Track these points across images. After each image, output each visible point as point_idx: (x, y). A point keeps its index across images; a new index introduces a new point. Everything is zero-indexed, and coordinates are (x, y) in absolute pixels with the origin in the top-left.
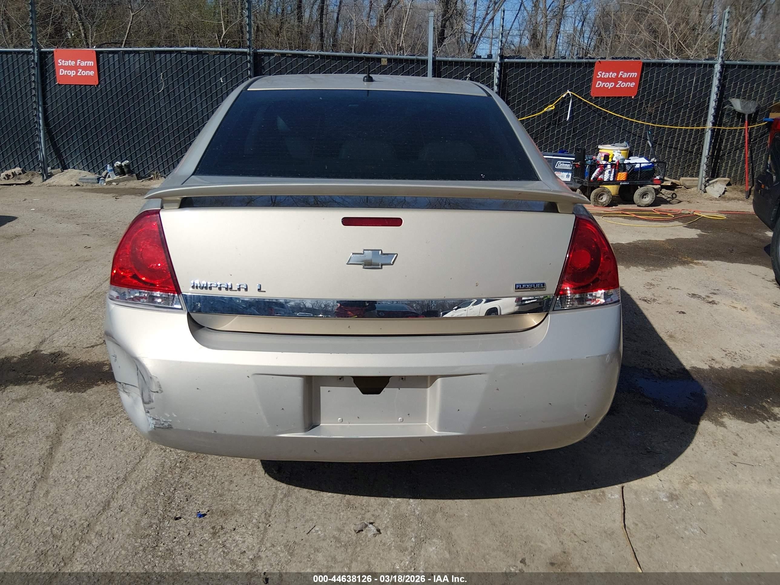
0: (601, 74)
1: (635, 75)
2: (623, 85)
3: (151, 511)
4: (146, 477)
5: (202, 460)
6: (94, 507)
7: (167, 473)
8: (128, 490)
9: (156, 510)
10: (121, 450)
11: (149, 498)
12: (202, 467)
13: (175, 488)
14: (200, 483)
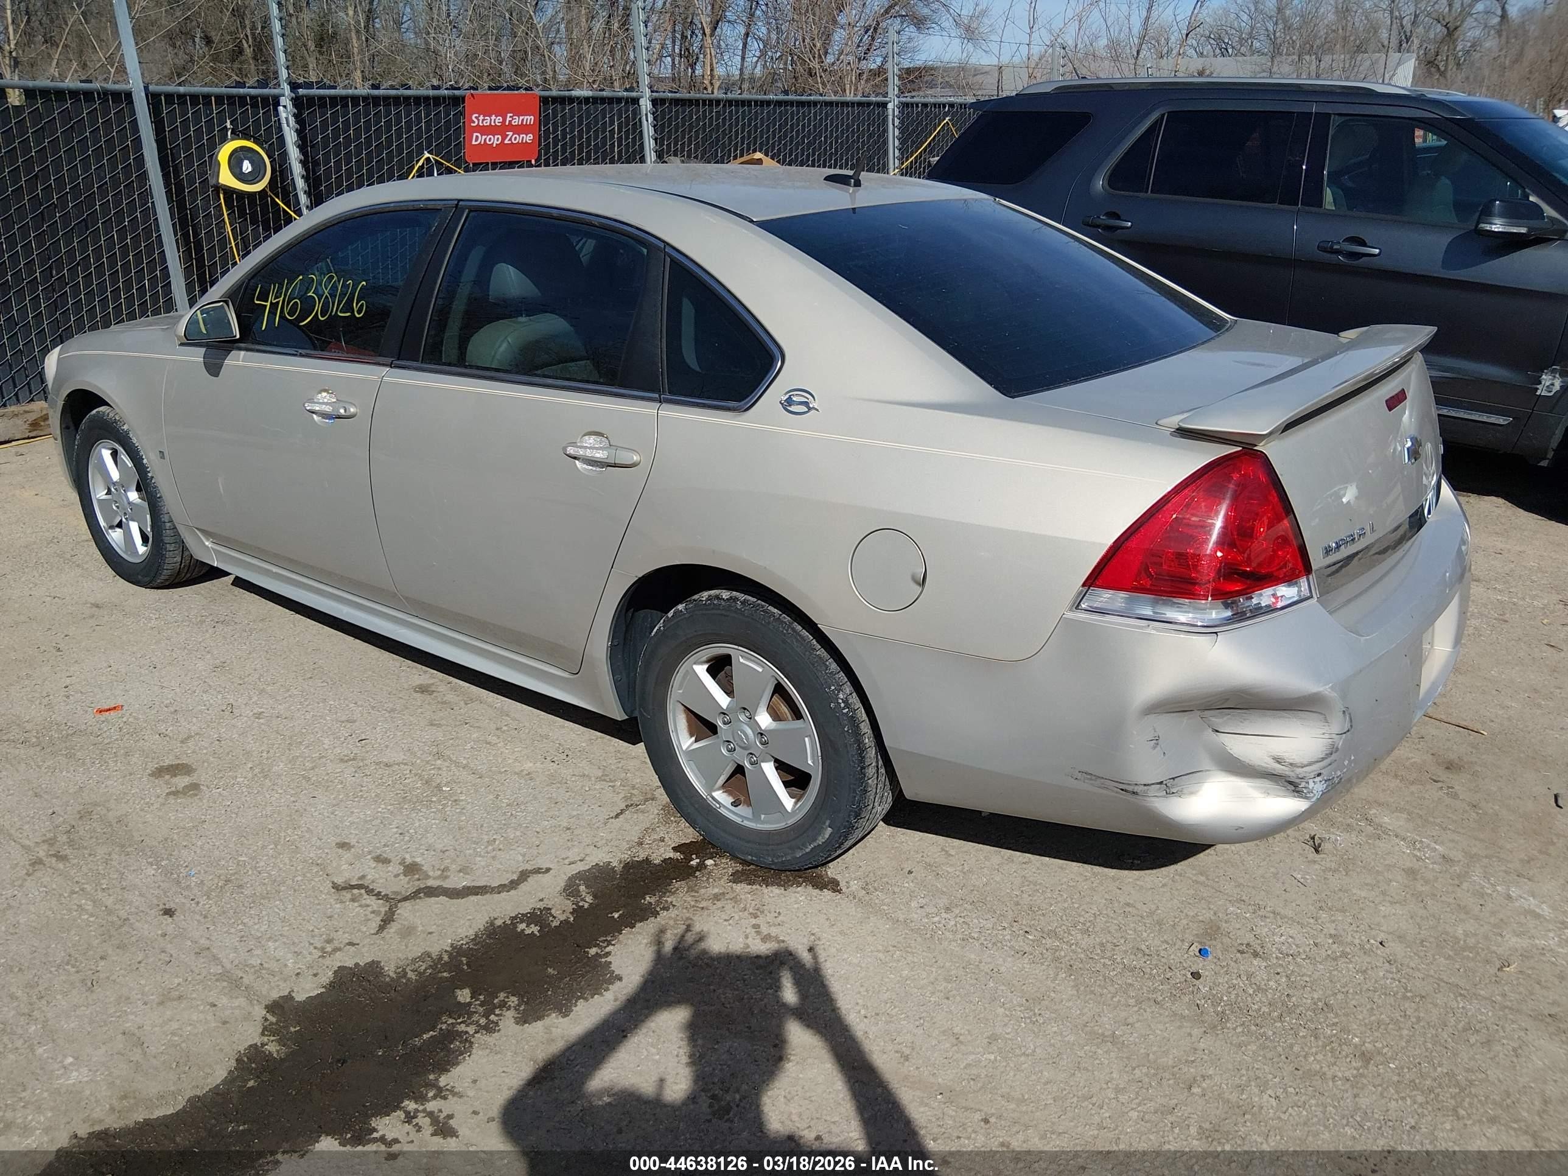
0: (477, 120)
1: (529, 119)
2: (516, 138)
3: (1154, 996)
4: (1044, 977)
5: (1040, 912)
6: (1100, 1051)
7: (1049, 954)
8: (1070, 1004)
9: (1155, 990)
10: (925, 981)
11: (1112, 989)
12: (1061, 918)
13: (1103, 958)
14: (1109, 932)
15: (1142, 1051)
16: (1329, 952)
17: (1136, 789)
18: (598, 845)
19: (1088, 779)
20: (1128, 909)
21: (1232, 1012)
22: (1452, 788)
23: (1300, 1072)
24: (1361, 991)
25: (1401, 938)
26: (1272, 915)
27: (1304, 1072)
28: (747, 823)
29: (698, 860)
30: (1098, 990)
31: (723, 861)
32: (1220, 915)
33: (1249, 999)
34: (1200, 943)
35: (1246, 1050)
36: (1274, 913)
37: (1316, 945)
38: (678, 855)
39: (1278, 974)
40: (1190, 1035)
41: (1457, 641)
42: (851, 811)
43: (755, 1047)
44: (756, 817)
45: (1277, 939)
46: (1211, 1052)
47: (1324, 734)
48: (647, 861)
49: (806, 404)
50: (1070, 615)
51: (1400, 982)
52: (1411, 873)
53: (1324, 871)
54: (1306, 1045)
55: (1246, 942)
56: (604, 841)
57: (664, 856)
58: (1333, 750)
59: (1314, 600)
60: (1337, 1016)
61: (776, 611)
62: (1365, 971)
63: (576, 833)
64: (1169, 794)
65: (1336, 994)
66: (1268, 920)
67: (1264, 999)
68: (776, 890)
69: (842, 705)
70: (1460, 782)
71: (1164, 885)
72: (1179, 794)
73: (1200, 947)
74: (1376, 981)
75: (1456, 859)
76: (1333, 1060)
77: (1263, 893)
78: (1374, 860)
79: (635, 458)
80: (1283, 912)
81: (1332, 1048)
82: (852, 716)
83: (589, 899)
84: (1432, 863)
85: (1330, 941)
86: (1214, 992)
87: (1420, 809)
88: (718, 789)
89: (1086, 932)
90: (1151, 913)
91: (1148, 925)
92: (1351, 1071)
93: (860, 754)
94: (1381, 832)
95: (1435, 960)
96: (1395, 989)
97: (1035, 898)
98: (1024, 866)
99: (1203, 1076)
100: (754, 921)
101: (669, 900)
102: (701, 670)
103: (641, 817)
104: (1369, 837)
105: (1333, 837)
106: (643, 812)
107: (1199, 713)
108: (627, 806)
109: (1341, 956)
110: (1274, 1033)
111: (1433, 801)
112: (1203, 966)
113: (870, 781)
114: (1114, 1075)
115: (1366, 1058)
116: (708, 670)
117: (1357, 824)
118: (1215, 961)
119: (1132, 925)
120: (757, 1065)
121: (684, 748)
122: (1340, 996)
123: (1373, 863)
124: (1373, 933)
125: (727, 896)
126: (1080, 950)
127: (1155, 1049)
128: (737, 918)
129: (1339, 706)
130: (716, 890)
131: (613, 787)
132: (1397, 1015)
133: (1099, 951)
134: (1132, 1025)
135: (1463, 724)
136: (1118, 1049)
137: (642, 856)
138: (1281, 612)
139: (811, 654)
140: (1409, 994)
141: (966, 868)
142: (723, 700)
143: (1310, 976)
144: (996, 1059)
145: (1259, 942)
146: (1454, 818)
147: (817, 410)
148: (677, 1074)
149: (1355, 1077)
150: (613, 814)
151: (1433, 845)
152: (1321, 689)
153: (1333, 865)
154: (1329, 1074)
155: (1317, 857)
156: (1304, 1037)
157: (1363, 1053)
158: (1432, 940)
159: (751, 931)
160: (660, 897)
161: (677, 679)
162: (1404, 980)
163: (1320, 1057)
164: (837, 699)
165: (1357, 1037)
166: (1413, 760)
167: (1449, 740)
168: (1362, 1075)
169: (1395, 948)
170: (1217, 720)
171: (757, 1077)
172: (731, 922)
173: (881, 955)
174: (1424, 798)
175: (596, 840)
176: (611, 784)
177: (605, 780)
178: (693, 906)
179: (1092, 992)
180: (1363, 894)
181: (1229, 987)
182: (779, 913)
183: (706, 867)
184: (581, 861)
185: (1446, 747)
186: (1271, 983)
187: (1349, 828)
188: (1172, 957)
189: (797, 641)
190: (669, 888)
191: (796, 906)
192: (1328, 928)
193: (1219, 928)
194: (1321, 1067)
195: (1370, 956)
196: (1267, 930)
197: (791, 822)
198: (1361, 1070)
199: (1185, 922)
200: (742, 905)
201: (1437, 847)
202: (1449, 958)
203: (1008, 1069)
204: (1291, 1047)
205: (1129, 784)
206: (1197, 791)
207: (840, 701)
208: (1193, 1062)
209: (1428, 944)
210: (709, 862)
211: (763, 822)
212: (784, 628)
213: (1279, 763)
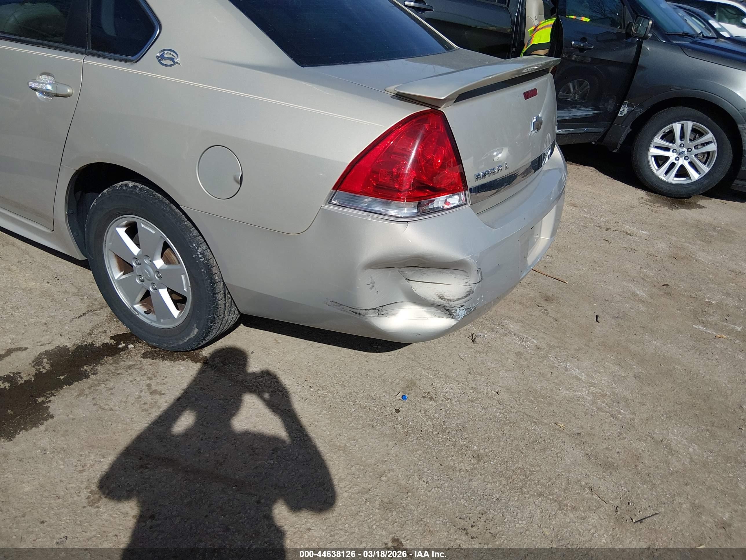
3: (372, 423)
4: (314, 413)
5: (321, 375)
6: (335, 456)
7: (320, 399)
8: (325, 428)
9: (373, 420)
10: (244, 417)
11: (350, 419)
12: (332, 378)
13: (350, 401)
14: (356, 386)
15: (359, 455)
16: (470, 397)
17: (361, 312)
18: (63, 334)
19: (335, 305)
20: (369, 373)
21: (413, 432)
22: (547, 310)
23: (443, 467)
24: (483, 419)
25: (508, 390)
26: (444, 376)
27: (445, 467)
28: (154, 324)
29: (124, 345)
30: (342, 420)
31: (140, 345)
32: (417, 376)
33: (423, 424)
34: (403, 392)
35: (415, 454)
36: (445, 375)
37: (464, 393)
38: (113, 342)
39: (441, 409)
40: (387, 445)
41: (554, 233)
42: (208, 319)
43: (127, 460)
44: (158, 321)
45: (444, 390)
46: (397, 455)
47: (466, 283)
48: (92, 345)
49: (172, 59)
50: (325, 207)
51: (504, 414)
52: (519, 354)
53: (475, 353)
54: (449, 451)
55: (427, 392)
56: (67, 332)
57: (103, 341)
58: (470, 292)
59: (468, 206)
60: (468, 433)
61: (160, 196)
62: (486, 408)
63: (50, 326)
64: (380, 315)
65: (469, 421)
66: (441, 379)
67: (431, 424)
68: (167, 363)
69: (200, 256)
70: (551, 308)
71: (392, 360)
72: (386, 315)
73: (403, 394)
74: (491, 414)
75: (543, 348)
76: (461, 459)
77: (442, 364)
78: (502, 347)
79: (69, 91)
80: (450, 375)
81: (462, 453)
82: (207, 263)
83: (47, 367)
84: (531, 350)
85: (471, 391)
86: (405, 420)
87: (529, 321)
88: (138, 303)
89: (343, 386)
90: (381, 375)
91: (378, 382)
92: (470, 466)
93: (212, 286)
94: (508, 332)
95: (523, 402)
96: (501, 418)
97: (320, 367)
98: (318, 349)
99: (389, 470)
100: (148, 382)
101: (98, 368)
102: (122, 232)
103: (95, 318)
104: (501, 335)
105: (483, 335)
106: (97, 315)
107: (398, 269)
108: (88, 311)
109: (475, 400)
110: (433, 444)
111: (536, 317)
112: (403, 406)
113: (219, 302)
114: (340, 471)
115: (479, 458)
116: (126, 231)
117: (496, 328)
118: (409, 402)
119: (369, 382)
120: (125, 471)
121: (116, 278)
122: (471, 423)
123: (501, 349)
124: (494, 387)
125: (136, 367)
126: (338, 397)
127: (366, 454)
128: (138, 379)
129: (475, 268)
130: (130, 363)
131: (81, 299)
132: (499, 433)
133: (348, 397)
134: (357, 440)
135: (557, 277)
136: (346, 455)
137: (89, 341)
138: (448, 211)
139: (181, 223)
140: (507, 422)
141: (286, 350)
142: (135, 250)
143: (457, 411)
144: (274, 463)
145: (435, 391)
146: (545, 326)
147: (179, 64)
148: (72, 478)
149: (471, 469)
150: (77, 316)
151: (532, 340)
152: (465, 258)
153: (480, 349)
154: (458, 468)
155: (473, 345)
156: (448, 446)
157: (478, 456)
158: (523, 391)
159: (145, 388)
160: (94, 367)
161: (108, 237)
162: (506, 414)
163: (455, 458)
164: (197, 252)
165: (476, 446)
166: (531, 295)
167: (549, 286)
168: (475, 469)
169: (504, 395)
170: (409, 273)
171: (123, 479)
172: (134, 382)
173: (221, 402)
174: (532, 315)
175: (62, 331)
176: (81, 298)
177: (78, 295)
178: (113, 373)
179: (339, 421)
180: (493, 366)
181: (414, 417)
182: (166, 377)
183: (128, 348)
184: (48, 343)
185: (547, 289)
186: (437, 415)
187: (491, 330)
188: (387, 400)
189: (172, 215)
190: (101, 361)
191: (178, 373)
192: (471, 384)
193: (415, 384)
194: (454, 464)
195: (490, 400)
196: (440, 385)
197: (177, 324)
198: (475, 465)
199: (398, 380)
200: (144, 372)
201: (534, 341)
202: (531, 401)
203: (279, 469)
204: (441, 451)
205: (357, 309)
206: (396, 314)
207: (199, 253)
208: (386, 461)
209: (521, 394)
210: (131, 346)
211: (163, 324)
212: (164, 207)
213: (441, 299)
